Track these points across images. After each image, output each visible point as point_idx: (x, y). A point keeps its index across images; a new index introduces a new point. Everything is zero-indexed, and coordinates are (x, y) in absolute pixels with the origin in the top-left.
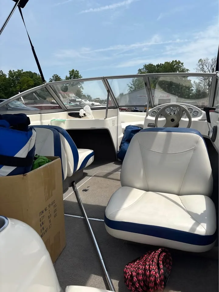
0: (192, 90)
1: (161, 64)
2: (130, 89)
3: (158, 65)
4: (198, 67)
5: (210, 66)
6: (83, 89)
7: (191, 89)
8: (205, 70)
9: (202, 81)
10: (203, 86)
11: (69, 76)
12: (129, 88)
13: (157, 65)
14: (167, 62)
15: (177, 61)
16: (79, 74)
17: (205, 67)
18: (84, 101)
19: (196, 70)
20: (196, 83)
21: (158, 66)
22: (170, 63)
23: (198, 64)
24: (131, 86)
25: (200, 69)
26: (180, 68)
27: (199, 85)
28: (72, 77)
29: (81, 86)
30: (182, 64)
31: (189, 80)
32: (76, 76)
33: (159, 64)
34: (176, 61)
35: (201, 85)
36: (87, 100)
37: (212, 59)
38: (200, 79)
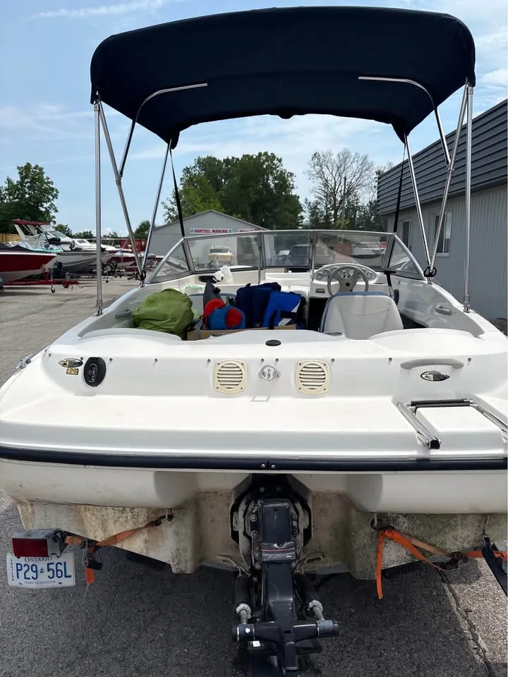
0: (302, 218)
1: (233, 157)
2: (168, 213)
3: (228, 159)
4: (312, 169)
5: (335, 168)
6: (56, 211)
7: (299, 215)
8: (326, 177)
9: (320, 198)
10: (323, 209)
11: (19, 180)
12: (167, 210)
13: (224, 160)
14: (248, 155)
15: (269, 154)
16: (45, 176)
17: (325, 169)
18: (79, 241)
19: (307, 174)
20: (310, 203)
21: (227, 161)
22: (255, 157)
23: (312, 162)
24: (170, 206)
25: (315, 173)
26: (275, 169)
27: (316, 207)
28: (28, 182)
29: (52, 204)
30: (280, 161)
31: (295, 196)
32: (38, 180)
33: (230, 158)
34: (266, 154)
35: (319, 207)
36: (84, 240)
37: (339, 155)
38: (317, 194)
